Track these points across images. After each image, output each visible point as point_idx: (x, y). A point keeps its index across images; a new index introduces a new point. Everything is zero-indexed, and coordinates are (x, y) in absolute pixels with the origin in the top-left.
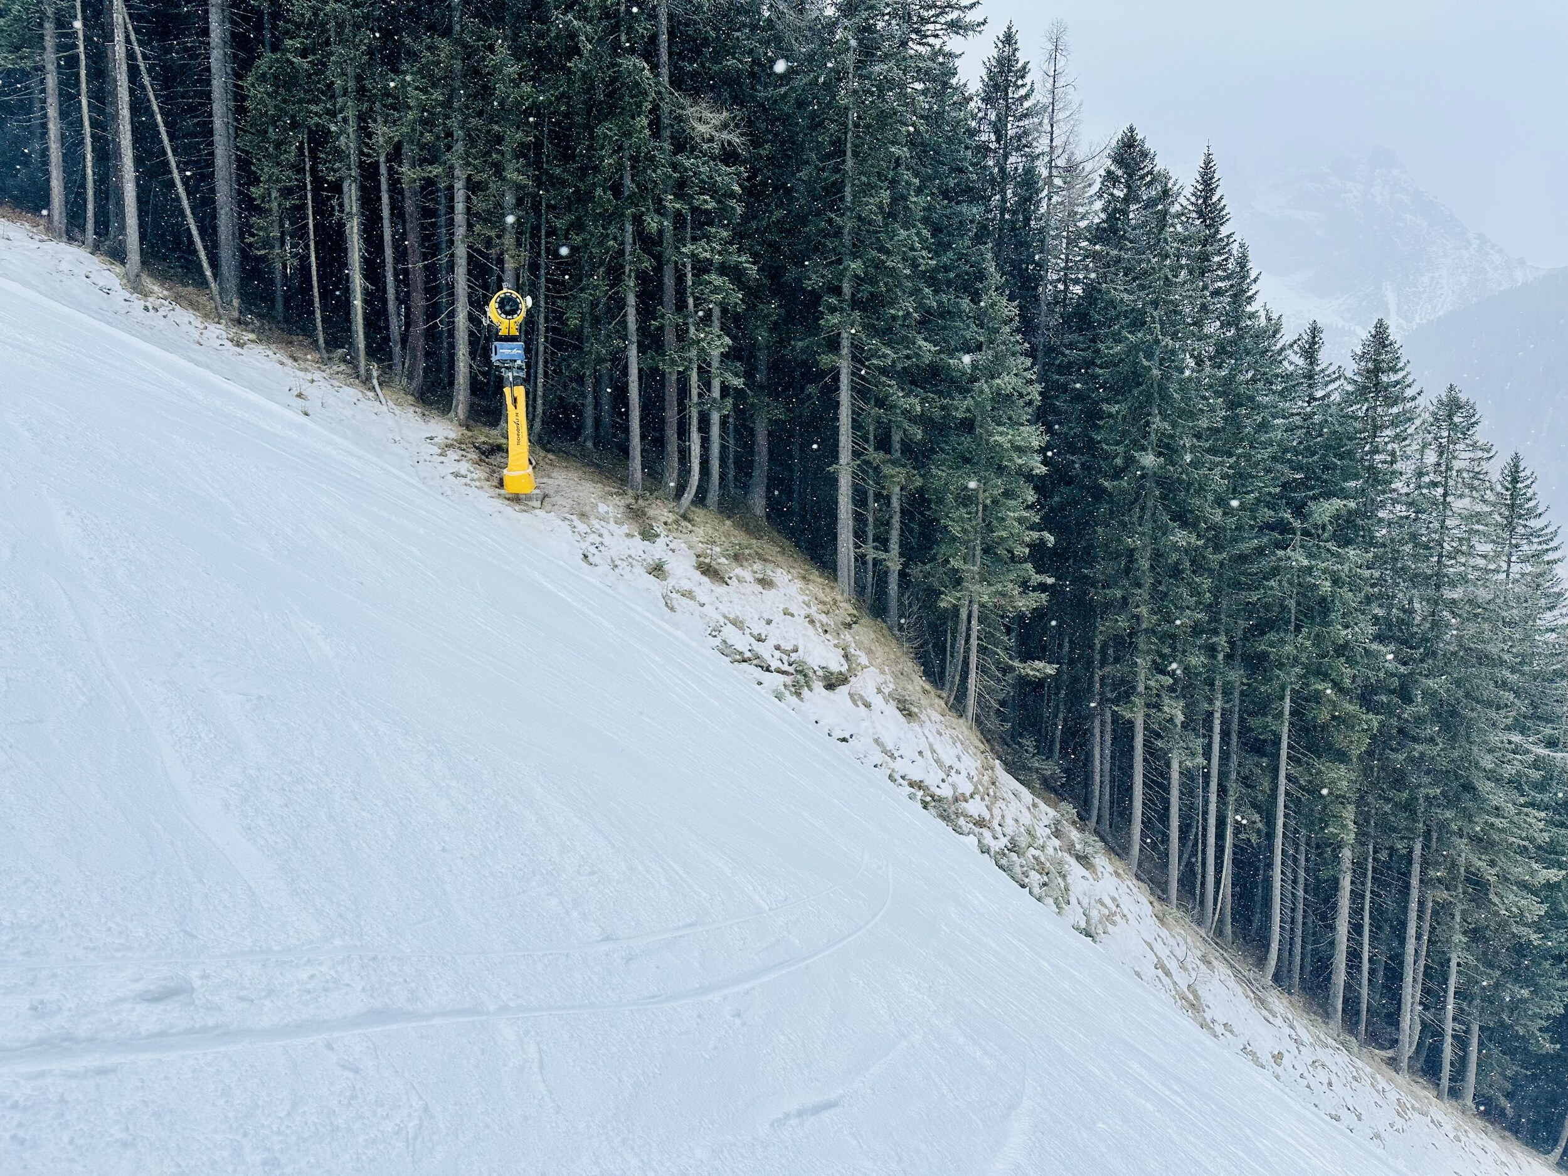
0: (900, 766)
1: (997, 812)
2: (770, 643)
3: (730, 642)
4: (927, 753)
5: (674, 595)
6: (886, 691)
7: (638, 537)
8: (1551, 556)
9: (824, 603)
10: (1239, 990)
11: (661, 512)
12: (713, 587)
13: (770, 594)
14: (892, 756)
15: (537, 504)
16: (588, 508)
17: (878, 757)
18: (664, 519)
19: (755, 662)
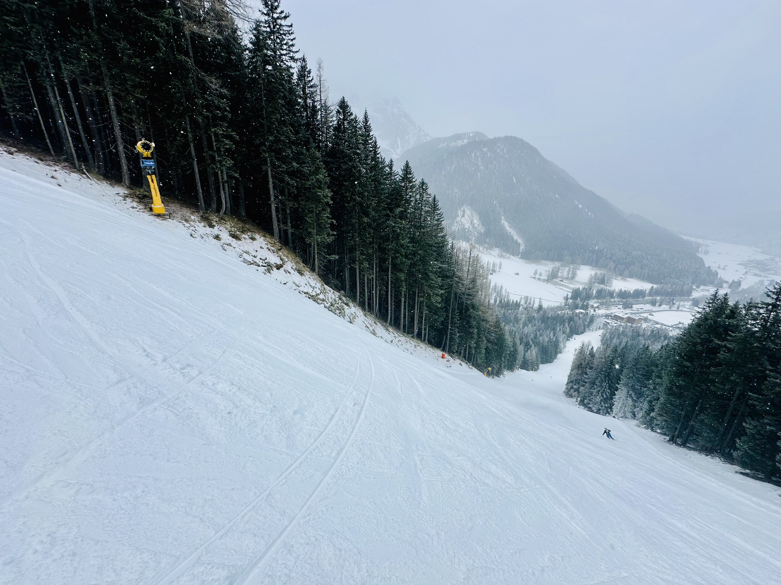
0: (301, 289)
1: (327, 297)
2: (258, 258)
3: (246, 259)
4: (308, 284)
5: (225, 245)
6: (294, 268)
7: (208, 227)
8: (441, 220)
9: (271, 243)
10: (383, 328)
11: (214, 218)
12: (237, 242)
13: (255, 242)
14: (299, 286)
15: (168, 217)
16: (187, 218)
17: (295, 287)
18: (215, 220)
19: (255, 264)
